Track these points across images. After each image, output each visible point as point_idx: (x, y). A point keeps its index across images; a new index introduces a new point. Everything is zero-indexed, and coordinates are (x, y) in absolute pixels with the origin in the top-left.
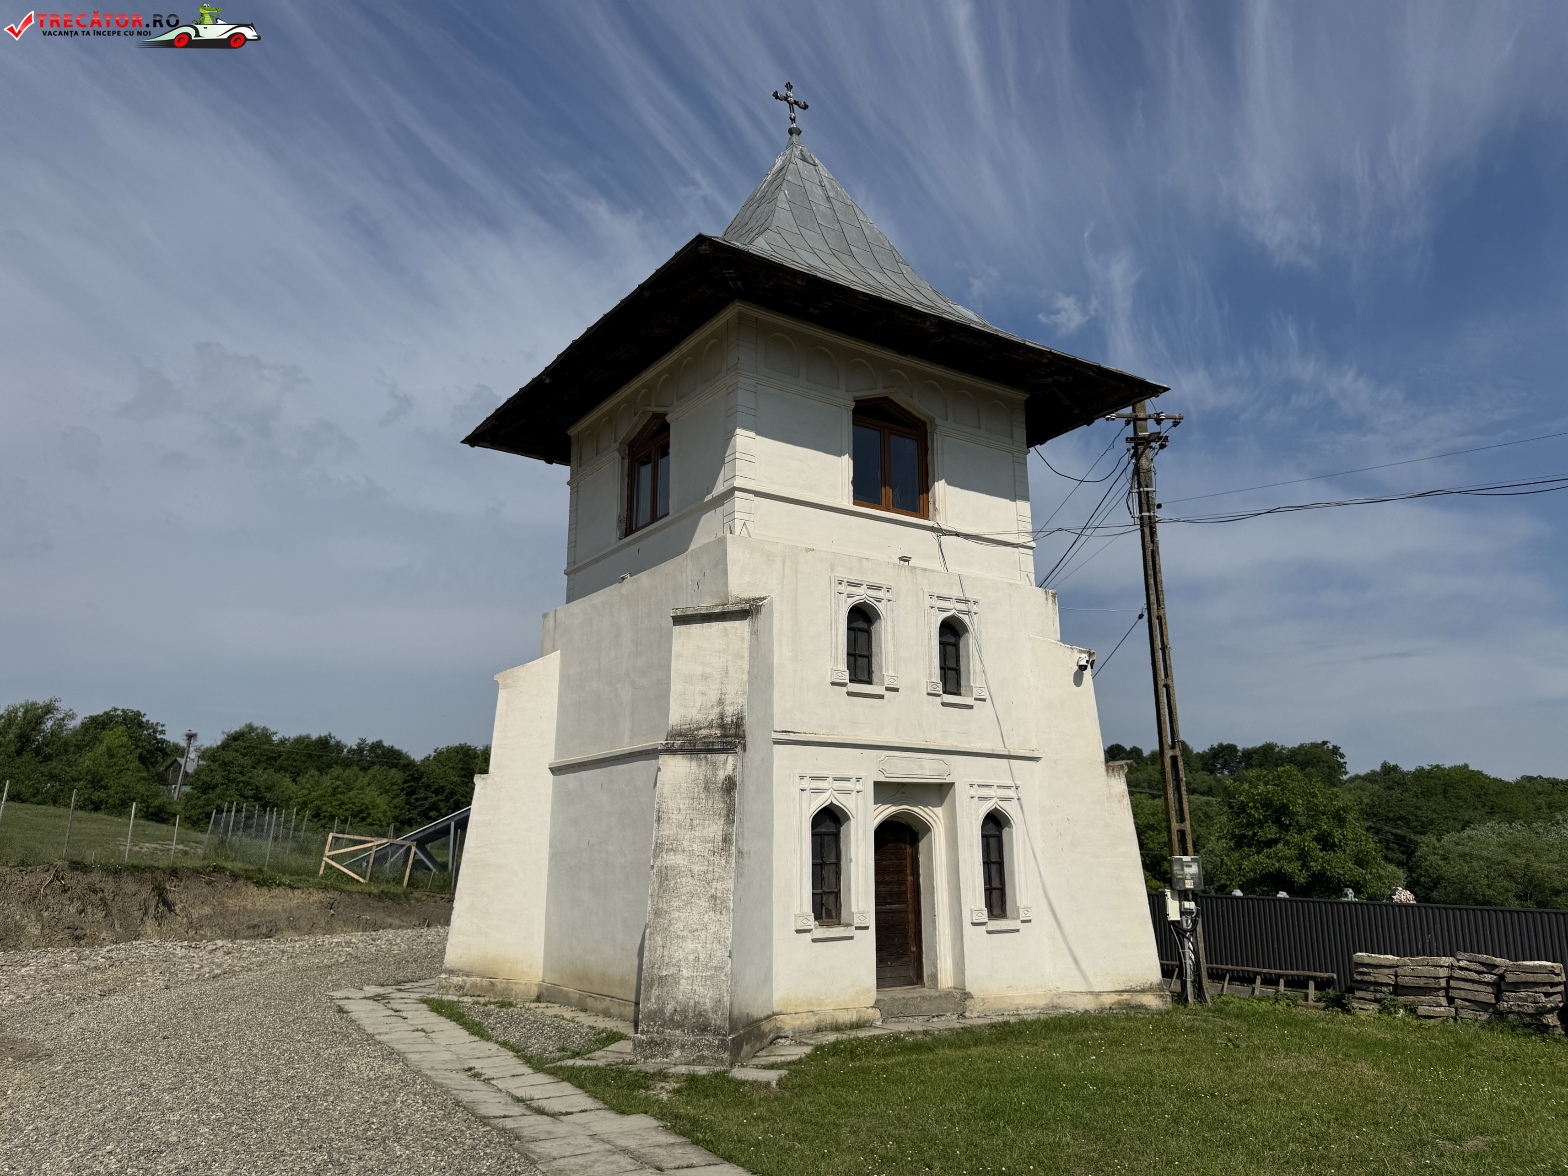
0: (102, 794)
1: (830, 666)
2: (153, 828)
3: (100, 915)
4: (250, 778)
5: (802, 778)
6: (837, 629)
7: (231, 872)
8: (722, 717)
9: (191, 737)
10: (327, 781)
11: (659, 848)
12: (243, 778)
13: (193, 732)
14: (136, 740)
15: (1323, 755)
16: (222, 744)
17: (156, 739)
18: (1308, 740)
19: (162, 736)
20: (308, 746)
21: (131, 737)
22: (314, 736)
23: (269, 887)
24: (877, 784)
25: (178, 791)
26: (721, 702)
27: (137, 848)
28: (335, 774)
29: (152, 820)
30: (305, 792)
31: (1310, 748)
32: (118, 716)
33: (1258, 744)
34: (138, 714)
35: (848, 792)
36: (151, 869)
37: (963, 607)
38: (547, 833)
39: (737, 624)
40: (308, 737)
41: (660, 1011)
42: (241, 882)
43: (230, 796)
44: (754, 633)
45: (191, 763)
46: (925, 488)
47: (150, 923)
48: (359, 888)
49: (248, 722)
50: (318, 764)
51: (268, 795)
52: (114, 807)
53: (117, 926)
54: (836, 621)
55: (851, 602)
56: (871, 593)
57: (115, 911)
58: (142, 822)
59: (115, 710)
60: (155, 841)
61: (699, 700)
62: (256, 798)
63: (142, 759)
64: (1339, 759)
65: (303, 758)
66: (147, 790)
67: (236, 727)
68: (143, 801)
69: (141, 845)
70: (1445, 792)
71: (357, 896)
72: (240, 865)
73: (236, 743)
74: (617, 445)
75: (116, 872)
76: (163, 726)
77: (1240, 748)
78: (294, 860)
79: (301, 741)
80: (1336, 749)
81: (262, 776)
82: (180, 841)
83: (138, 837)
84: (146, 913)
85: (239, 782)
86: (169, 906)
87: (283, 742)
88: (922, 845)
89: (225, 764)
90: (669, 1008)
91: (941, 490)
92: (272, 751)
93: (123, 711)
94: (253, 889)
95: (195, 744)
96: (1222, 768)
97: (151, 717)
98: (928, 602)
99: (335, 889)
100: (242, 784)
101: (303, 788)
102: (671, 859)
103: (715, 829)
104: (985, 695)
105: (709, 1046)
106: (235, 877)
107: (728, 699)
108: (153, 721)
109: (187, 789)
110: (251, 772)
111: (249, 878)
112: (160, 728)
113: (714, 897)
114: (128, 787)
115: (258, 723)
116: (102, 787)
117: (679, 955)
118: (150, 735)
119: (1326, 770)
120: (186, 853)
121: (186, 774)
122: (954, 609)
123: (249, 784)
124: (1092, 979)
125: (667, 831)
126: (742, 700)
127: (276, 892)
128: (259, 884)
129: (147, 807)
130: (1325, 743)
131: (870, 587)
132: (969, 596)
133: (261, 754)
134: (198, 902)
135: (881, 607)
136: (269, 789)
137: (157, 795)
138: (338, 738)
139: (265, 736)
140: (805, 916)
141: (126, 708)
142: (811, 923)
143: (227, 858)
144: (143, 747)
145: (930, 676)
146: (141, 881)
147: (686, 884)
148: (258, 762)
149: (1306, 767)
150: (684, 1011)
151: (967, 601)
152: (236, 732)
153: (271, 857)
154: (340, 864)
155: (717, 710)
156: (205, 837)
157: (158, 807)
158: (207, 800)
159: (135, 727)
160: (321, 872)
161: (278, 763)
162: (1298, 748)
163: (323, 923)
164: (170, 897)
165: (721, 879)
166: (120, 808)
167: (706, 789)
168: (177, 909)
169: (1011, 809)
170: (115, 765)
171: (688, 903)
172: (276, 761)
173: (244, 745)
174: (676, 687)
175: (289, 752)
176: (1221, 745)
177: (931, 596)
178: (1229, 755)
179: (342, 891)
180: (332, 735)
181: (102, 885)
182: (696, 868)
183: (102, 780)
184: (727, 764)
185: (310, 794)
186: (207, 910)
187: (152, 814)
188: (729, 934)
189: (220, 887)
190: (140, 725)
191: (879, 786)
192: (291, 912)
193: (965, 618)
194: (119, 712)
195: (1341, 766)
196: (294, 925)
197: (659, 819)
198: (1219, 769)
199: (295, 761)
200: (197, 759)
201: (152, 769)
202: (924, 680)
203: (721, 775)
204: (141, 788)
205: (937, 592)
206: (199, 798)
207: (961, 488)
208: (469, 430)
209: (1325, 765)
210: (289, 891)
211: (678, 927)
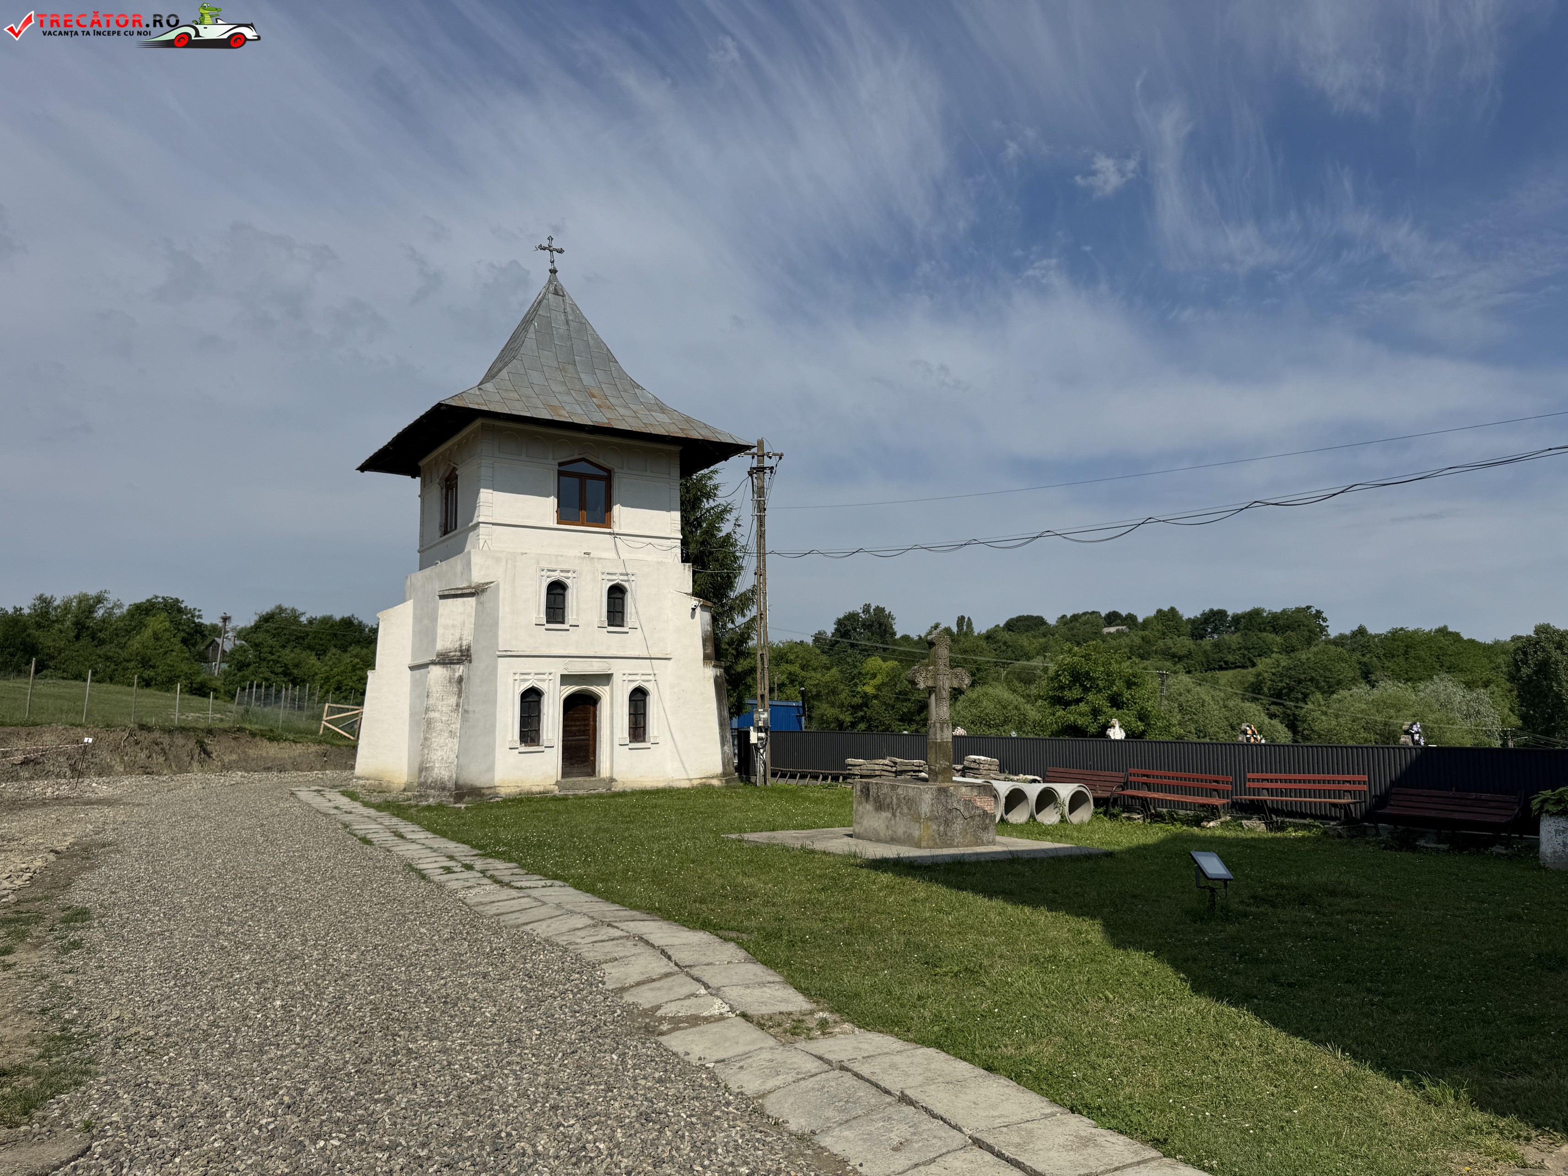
0: (150, 673)
1: (535, 615)
2: (196, 701)
3: (161, 759)
4: (279, 657)
5: (515, 674)
6: (540, 595)
7: (250, 731)
8: (461, 646)
9: (225, 619)
10: (347, 658)
11: (427, 710)
12: (273, 657)
13: (228, 615)
14: (177, 624)
15: (1304, 619)
16: (255, 625)
17: (194, 622)
18: (1292, 606)
19: (199, 620)
20: (332, 626)
21: (172, 622)
22: (338, 617)
23: (278, 741)
24: (562, 676)
25: (218, 668)
26: (461, 639)
27: (184, 717)
28: (354, 652)
29: (195, 694)
30: (327, 668)
31: (1292, 612)
32: (159, 602)
33: (1248, 609)
34: (177, 601)
35: (544, 680)
36: (195, 729)
37: (625, 578)
38: (408, 702)
39: (470, 599)
40: (330, 617)
41: (426, 782)
42: (258, 738)
43: (262, 673)
44: (479, 603)
45: (228, 644)
46: (609, 509)
47: (195, 764)
48: (346, 743)
49: (278, 604)
50: (343, 642)
51: (295, 671)
52: (163, 683)
53: (174, 767)
54: (540, 591)
55: (549, 580)
56: (562, 574)
57: (171, 757)
58: (187, 696)
59: (157, 597)
60: (198, 711)
61: (451, 637)
62: (285, 674)
63: (184, 641)
64: (1322, 623)
65: (329, 637)
66: (190, 669)
67: (267, 608)
68: (187, 678)
69: (187, 714)
70: (1406, 652)
71: (344, 748)
72: (256, 726)
73: (267, 624)
74: (438, 480)
75: (170, 732)
76: (199, 611)
77: (1230, 613)
78: (302, 724)
79: (326, 621)
80: (1319, 613)
81: (288, 655)
82: (215, 711)
83: (183, 709)
84: (192, 759)
85: (269, 661)
86: (208, 754)
87: (311, 622)
88: (598, 706)
89: (257, 645)
90: (430, 781)
91: (618, 510)
92: (300, 631)
93: (163, 598)
94: (266, 743)
95: (229, 626)
96: (1211, 633)
97: (188, 603)
98: (600, 577)
99: (328, 743)
100: (271, 663)
101: (326, 665)
102: (432, 715)
103: (453, 700)
104: (637, 625)
105: (445, 796)
106: (253, 735)
107: (464, 637)
108: (191, 606)
109: (225, 666)
110: (279, 652)
111: (263, 736)
112: (197, 613)
113: (451, 731)
114: (173, 666)
115: (287, 605)
116: (151, 666)
117: (435, 757)
118: (188, 619)
119: (1306, 633)
120: (222, 720)
121: (224, 652)
122: (617, 579)
123: (278, 662)
124: (690, 772)
125: (431, 701)
126: (471, 638)
127: (282, 745)
128: (271, 739)
129: (191, 684)
130: (1309, 607)
131: (562, 571)
132: (629, 572)
133: (290, 634)
134: (228, 751)
135: (568, 582)
136: (297, 666)
137: (198, 673)
138: (360, 619)
139: (295, 617)
140: (515, 742)
141: (165, 596)
142: (518, 744)
143: (250, 722)
144: (183, 630)
145: (601, 617)
146: (188, 738)
147: (439, 726)
148: (288, 641)
149: (1286, 631)
150: (436, 782)
151: (627, 575)
152: (267, 614)
153: (283, 722)
154: (336, 726)
155: (459, 643)
156: (233, 707)
157: (201, 683)
158: (243, 676)
159: (175, 612)
160: (321, 732)
161: (306, 642)
162: (1281, 613)
163: (319, 767)
164: (209, 748)
165: (455, 723)
166: (168, 684)
167: (450, 681)
168: (214, 755)
169: (648, 686)
170: (161, 647)
171: (439, 734)
172: (304, 640)
173: (274, 626)
174: (440, 631)
175: (315, 632)
176: (1211, 611)
177: (603, 573)
178: (1219, 621)
179: (333, 745)
180: (356, 616)
181: (161, 740)
182: (444, 719)
183: (150, 660)
184: (460, 670)
185: (331, 670)
186: (234, 757)
187: (196, 689)
188: (457, 747)
189: (243, 741)
190: (180, 611)
191: (563, 677)
192: (295, 758)
193: (626, 584)
194: (160, 600)
195: (1323, 629)
196: (296, 767)
197: (428, 696)
198: (1210, 633)
199: (321, 639)
200: (233, 639)
201: (193, 649)
202: (597, 619)
203: (457, 675)
204: (185, 667)
205: (607, 571)
206: (235, 675)
207: (632, 507)
208: (359, 465)
209: (1306, 628)
210: (293, 744)
211: (434, 745)
